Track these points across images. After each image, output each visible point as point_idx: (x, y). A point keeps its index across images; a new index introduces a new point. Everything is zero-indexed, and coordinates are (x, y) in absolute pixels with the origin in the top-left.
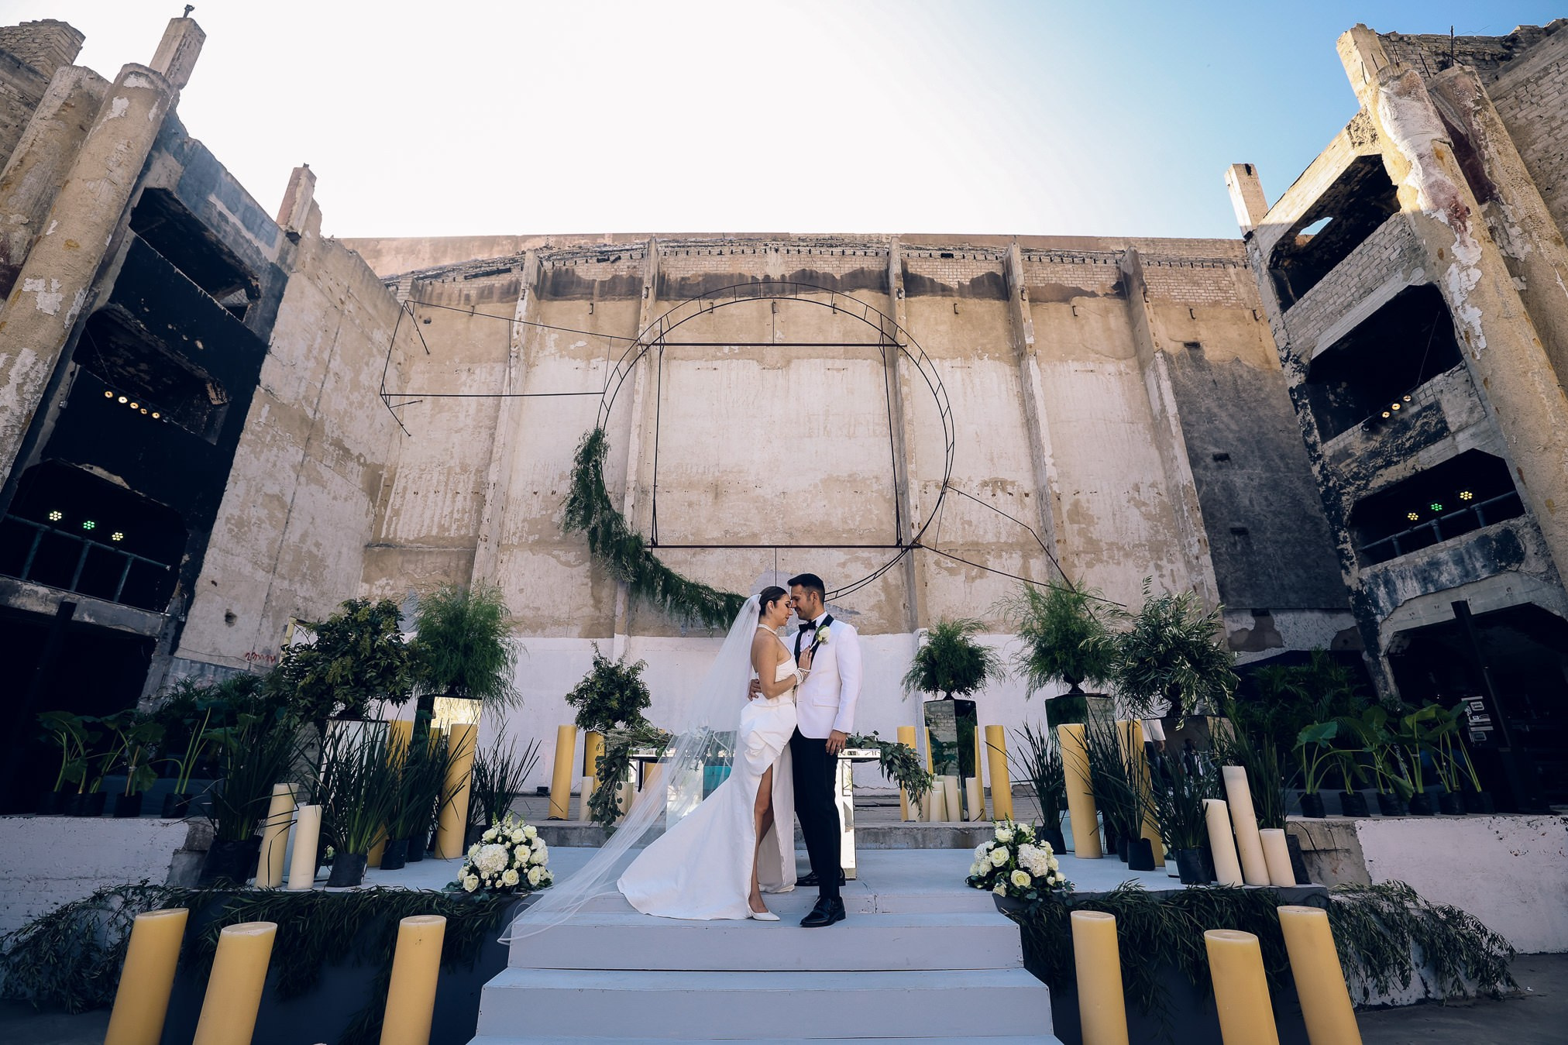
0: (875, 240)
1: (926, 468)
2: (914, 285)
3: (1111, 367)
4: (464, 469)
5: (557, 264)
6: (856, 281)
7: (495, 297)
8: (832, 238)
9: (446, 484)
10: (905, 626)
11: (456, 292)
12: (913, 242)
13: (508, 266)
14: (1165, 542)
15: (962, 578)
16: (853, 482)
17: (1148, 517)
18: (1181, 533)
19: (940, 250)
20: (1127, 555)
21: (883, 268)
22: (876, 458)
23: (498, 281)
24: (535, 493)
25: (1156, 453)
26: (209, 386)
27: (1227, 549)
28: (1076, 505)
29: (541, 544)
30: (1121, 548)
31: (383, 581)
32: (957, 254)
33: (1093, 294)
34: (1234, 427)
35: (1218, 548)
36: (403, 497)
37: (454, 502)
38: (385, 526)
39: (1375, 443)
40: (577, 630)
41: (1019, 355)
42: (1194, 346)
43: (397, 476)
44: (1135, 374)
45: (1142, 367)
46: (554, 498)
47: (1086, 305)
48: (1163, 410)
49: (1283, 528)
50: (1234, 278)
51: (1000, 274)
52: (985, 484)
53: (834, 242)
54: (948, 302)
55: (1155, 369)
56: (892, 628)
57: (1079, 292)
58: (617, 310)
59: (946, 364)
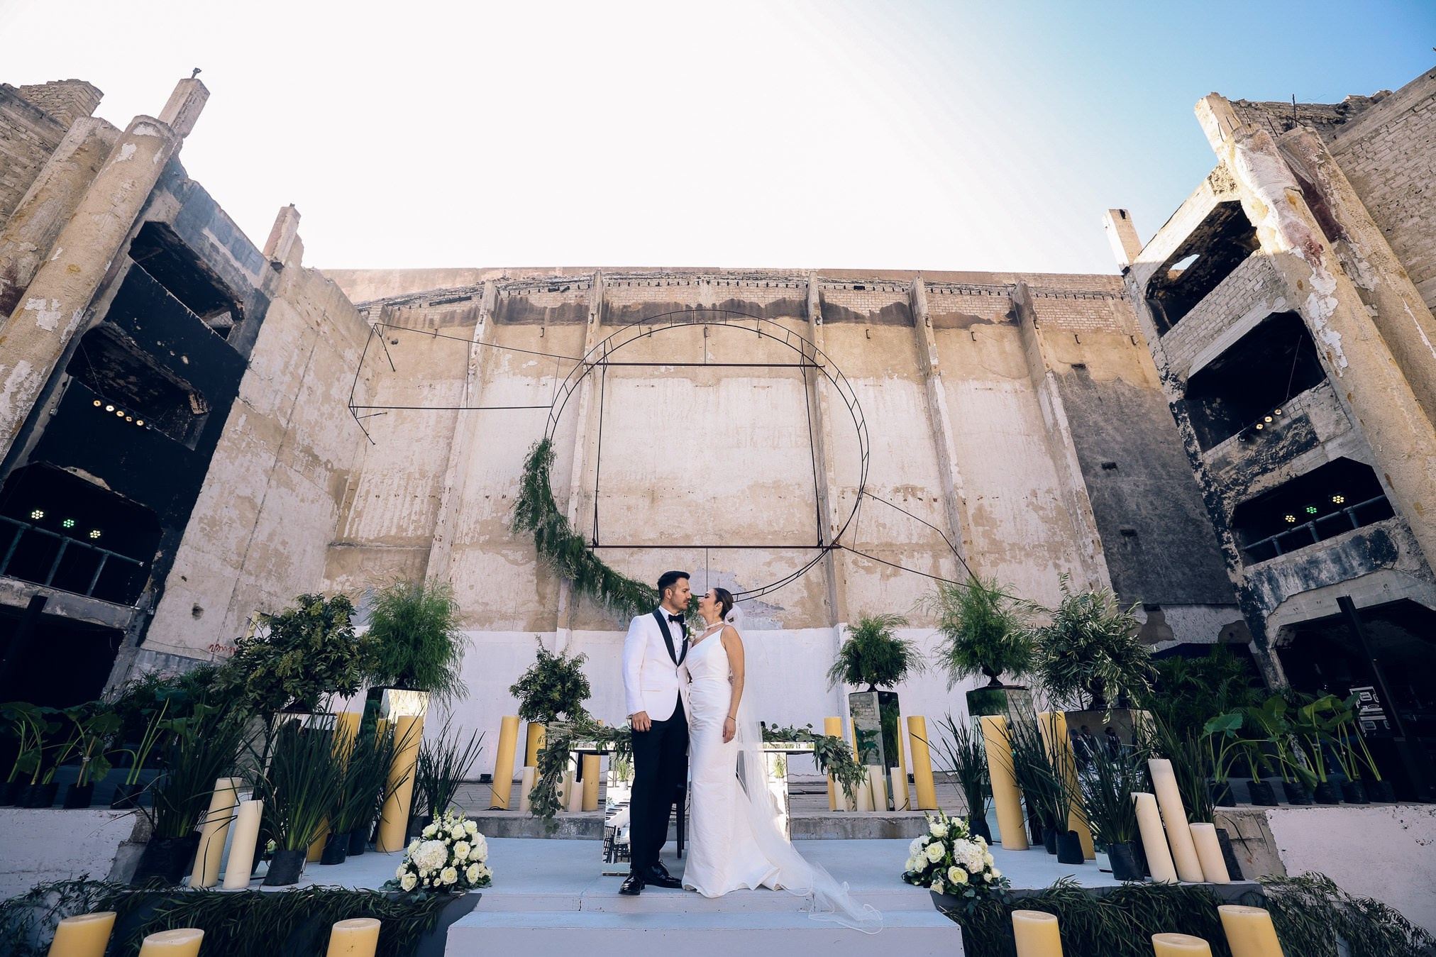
0: (796, 274)
1: (843, 477)
2: (830, 313)
3: (1007, 386)
4: (423, 475)
5: (513, 293)
6: (779, 309)
7: (457, 321)
8: (757, 272)
9: (406, 488)
10: (826, 621)
11: (422, 317)
12: (829, 276)
13: (469, 295)
14: (1062, 543)
15: (878, 576)
16: (778, 488)
17: (1045, 520)
18: (1076, 535)
19: (853, 283)
20: (1028, 555)
21: (803, 298)
22: (799, 468)
23: (459, 308)
24: (487, 497)
25: (1051, 463)
26: (191, 397)
27: (1118, 549)
28: (980, 509)
29: (491, 544)
30: (1023, 549)
31: (343, 578)
33: (989, 322)
34: (1119, 439)
35: (1110, 549)
36: (366, 500)
38: (348, 527)
39: (1251, 452)
40: (522, 624)
41: (925, 374)
42: (1080, 367)
43: (361, 480)
44: (1029, 392)
45: (1035, 385)
46: (505, 502)
47: (982, 331)
48: (1056, 424)
49: (1168, 530)
50: (1112, 308)
51: (906, 303)
52: (897, 490)
53: (759, 276)
54: (861, 328)
55: (1047, 387)
56: (815, 623)
57: (977, 320)
58: (565, 334)
59: (860, 382)
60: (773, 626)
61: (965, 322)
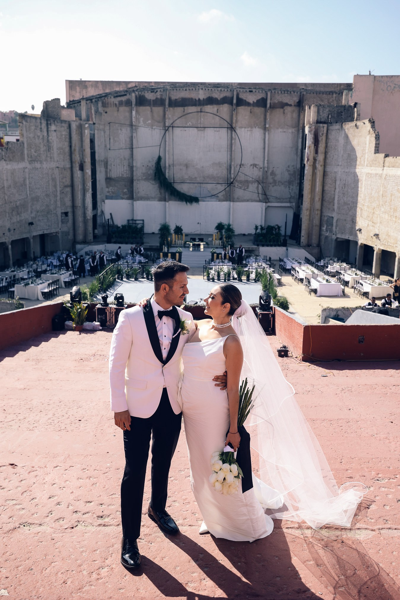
0: (231, 85)
1: (236, 162)
3: (290, 131)
4: (125, 159)
5: (140, 93)
6: (224, 101)
7: (124, 105)
8: (218, 84)
9: (121, 163)
11: (112, 102)
12: (242, 86)
13: (125, 93)
15: (243, 189)
16: (219, 164)
17: (290, 174)
19: (249, 88)
20: (282, 184)
21: (232, 96)
23: (124, 99)
28: (273, 171)
29: (147, 179)
30: (281, 182)
31: (111, 188)
32: (254, 90)
33: (291, 105)
36: (111, 166)
37: (124, 168)
38: (108, 174)
40: (157, 200)
41: (265, 129)
43: (109, 161)
44: (296, 133)
45: (298, 131)
46: (148, 167)
47: (288, 109)
50: (334, 98)
51: (264, 98)
52: (251, 165)
53: (219, 86)
54: (249, 108)
56: (226, 200)
57: (287, 104)
58: (158, 110)
59: (246, 129)
60: (216, 201)
61: (283, 105)
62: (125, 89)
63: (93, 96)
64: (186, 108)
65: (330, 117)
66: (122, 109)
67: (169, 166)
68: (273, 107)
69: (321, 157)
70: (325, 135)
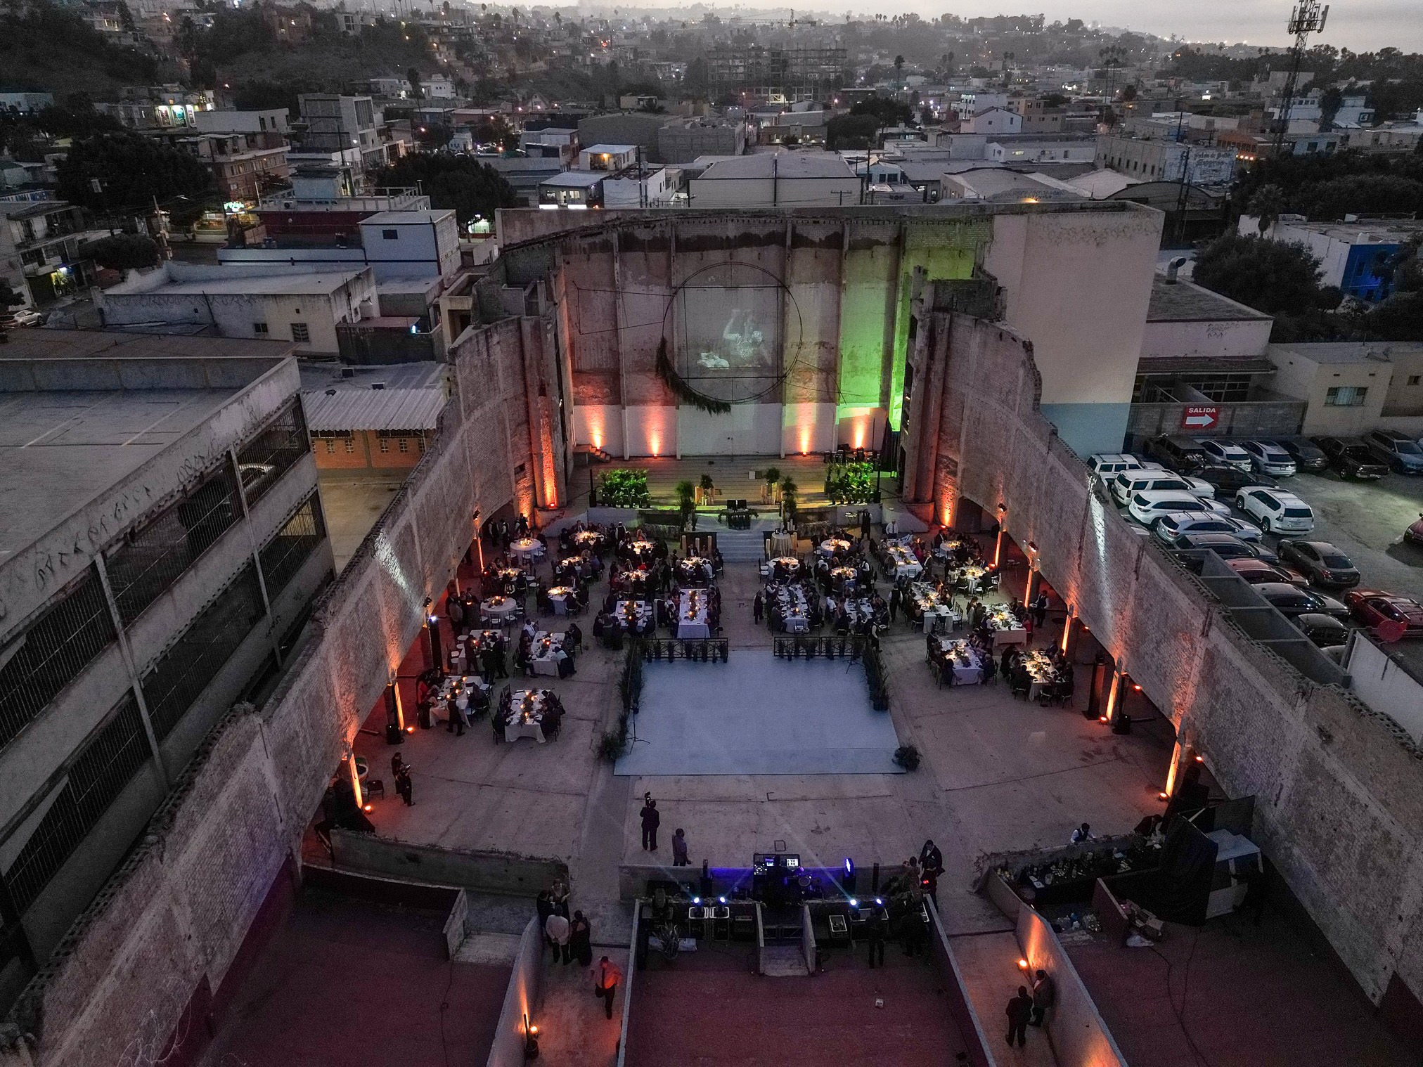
3: (882, 286)
4: (604, 339)
5: (625, 230)
6: (770, 239)
7: (598, 249)
9: (598, 346)
11: (578, 246)
12: (801, 213)
13: (600, 230)
19: (814, 217)
20: (868, 373)
21: (784, 231)
24: (635, 350)
28: (852, 352)
29: (641, 371)
30: (866, 370)
31: (580, 386)
32: (822, 221)
36: (580, 351)
37: (602, 353)
43: (575, 342)
46: (643, 352)
47: (879, 250)
50: (957, 231)
51: (838, 234)
52: (816, 344)
53: (761, 214)
54: (813, 250)
57: (878, 243)
58: (658, 258)
59: (808, 286)
61: (870, 244)
62: (600, 223)
63: (544, 236)
64: (705, 253)
65: (955, 300)
66: (594, 256)
67: (679, 349)
68: (854, 247)
69: (938, 367)
70: (946, 331)
